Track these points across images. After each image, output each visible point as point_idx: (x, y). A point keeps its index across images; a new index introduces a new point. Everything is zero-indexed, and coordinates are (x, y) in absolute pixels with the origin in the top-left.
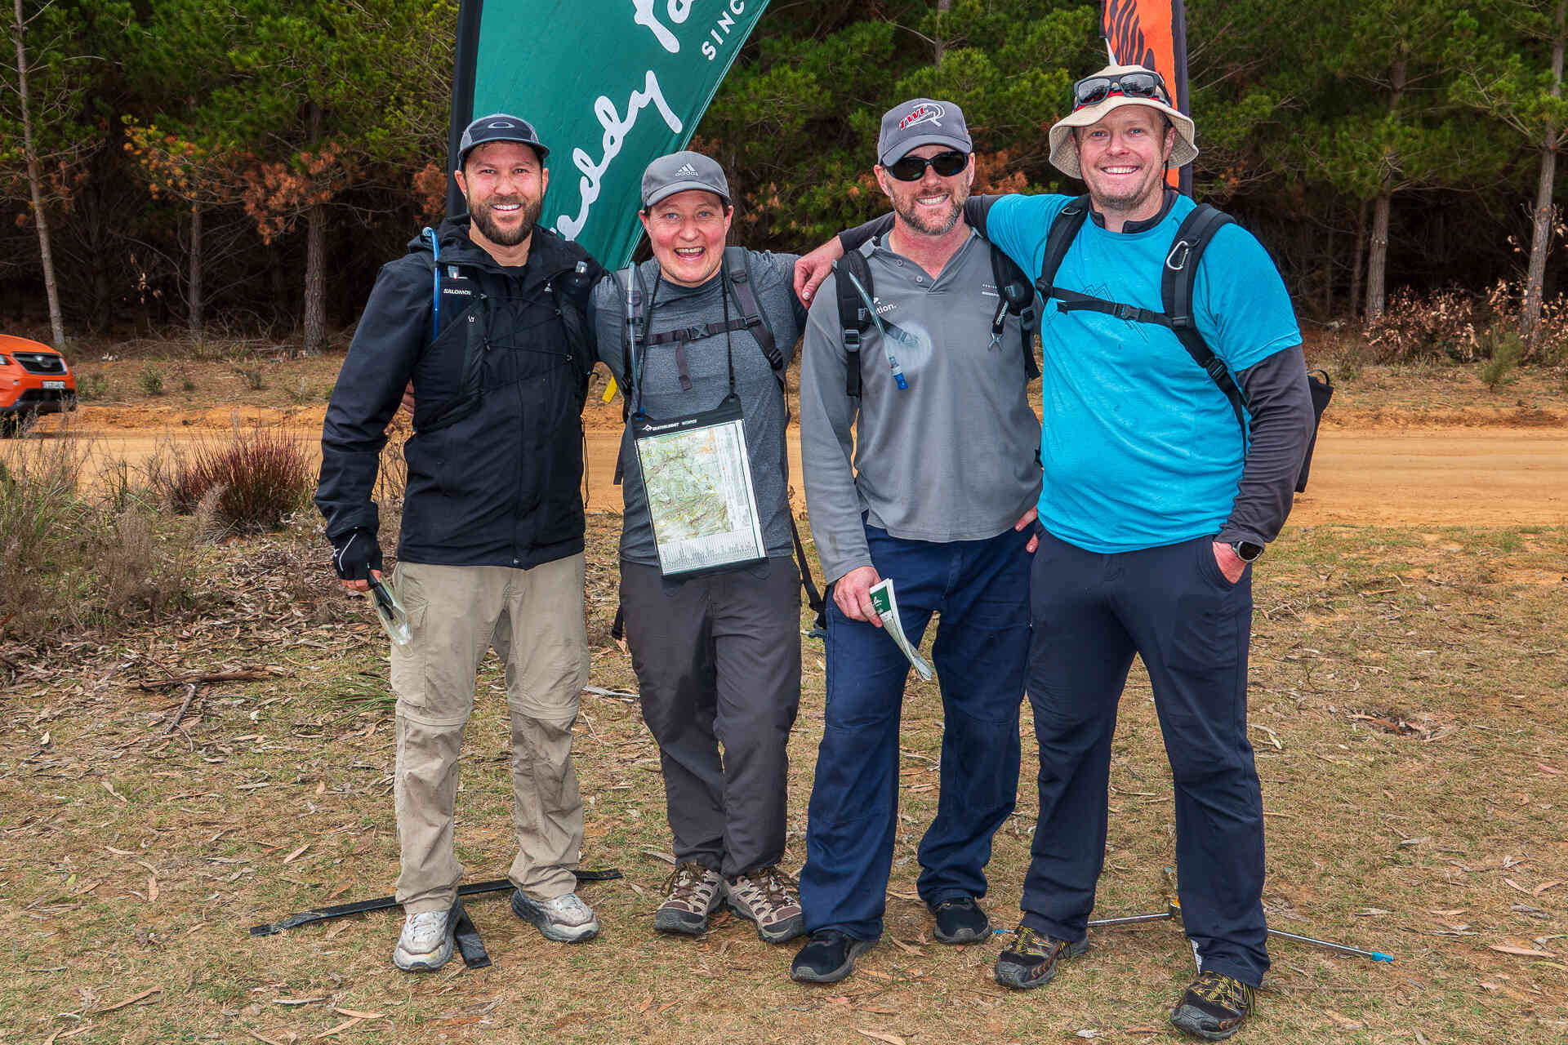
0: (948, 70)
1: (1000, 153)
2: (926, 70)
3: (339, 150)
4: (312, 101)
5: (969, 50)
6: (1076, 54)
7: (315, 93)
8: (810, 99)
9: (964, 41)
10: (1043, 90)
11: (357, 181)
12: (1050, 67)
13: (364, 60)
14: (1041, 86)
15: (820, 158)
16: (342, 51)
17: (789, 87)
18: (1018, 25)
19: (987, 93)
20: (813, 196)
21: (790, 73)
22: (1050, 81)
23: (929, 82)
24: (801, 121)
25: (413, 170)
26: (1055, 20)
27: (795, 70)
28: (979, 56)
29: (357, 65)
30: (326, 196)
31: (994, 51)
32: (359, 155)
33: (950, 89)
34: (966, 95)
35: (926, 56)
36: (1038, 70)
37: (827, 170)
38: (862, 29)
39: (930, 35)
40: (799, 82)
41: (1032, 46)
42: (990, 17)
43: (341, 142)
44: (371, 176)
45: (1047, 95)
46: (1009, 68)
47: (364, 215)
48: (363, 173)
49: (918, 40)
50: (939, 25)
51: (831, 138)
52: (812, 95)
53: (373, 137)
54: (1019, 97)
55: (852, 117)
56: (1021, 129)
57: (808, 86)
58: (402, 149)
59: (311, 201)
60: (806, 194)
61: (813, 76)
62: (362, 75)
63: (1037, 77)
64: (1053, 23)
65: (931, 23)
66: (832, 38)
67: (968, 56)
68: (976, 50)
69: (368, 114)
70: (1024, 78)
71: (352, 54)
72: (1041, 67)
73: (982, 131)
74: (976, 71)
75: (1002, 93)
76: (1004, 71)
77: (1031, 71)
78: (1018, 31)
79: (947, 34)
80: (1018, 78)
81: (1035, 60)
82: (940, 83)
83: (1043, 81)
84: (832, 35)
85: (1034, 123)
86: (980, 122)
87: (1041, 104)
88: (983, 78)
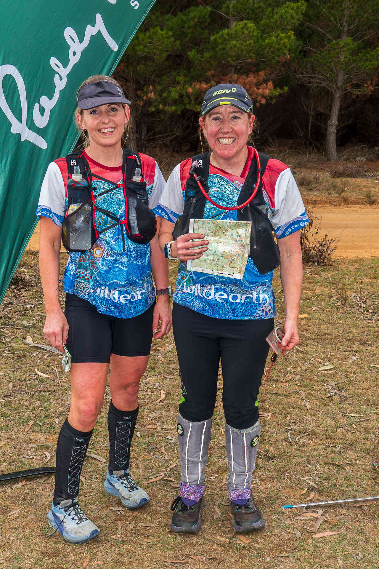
0: (236, 31)
1: (261, 73)
2: (226, 31)
5: (246, 22)
6: (297, 24)
8: (169, 45)
9: (243, 17)
10: (282, 42)
12: (284, 30)
14: (281, 39)
15: (174, 74)
17: (159, 38)
18: (270, 9)
19: (254, 43)
20: (170, 92)
21: (160, 32)
22: (285, 37)
23: (227, 37)
24: (165, 55)
26: (287, 7)
28: (251, 24)
31: (258, 22)
33: (237, 41)
34: (245, 44)
35: (225, 24)
36: (279, 32)
37: (177, 79)
38: (194, 11)
39: (227, 13)
40: (164, 36)
41: (276, 21)
42: (256, 5)
45: (284, 44)
46: (265, 31)
49: (221, 17)
50: (231, 9)
51: (179, 64)
52: (170, 43)
54: (270, 45)
55: (189, 53)
56: (270, 61)
57: (168, 38)
60: (167, 91)
61: (170, 33)
63: (278, 35)
64: (286, 9)
65: (228, 7)
67: (246, 24)
68: (250, 21)
70: (273, 36)
72: (281, 30)
73: (252, 62)
74: (250, 32)
75: (262, 43)
76: (263, 32)
77: (276, 32)
78: (270, 12)
79: (235, 13)
80: (270, 36)
81: (278, 27)
82: (232, 37)
83: (281, 37)
84: (179, 13)
85: (277, 58)
86: (251, 57)
87: (281, 49)
88: (253, 35)
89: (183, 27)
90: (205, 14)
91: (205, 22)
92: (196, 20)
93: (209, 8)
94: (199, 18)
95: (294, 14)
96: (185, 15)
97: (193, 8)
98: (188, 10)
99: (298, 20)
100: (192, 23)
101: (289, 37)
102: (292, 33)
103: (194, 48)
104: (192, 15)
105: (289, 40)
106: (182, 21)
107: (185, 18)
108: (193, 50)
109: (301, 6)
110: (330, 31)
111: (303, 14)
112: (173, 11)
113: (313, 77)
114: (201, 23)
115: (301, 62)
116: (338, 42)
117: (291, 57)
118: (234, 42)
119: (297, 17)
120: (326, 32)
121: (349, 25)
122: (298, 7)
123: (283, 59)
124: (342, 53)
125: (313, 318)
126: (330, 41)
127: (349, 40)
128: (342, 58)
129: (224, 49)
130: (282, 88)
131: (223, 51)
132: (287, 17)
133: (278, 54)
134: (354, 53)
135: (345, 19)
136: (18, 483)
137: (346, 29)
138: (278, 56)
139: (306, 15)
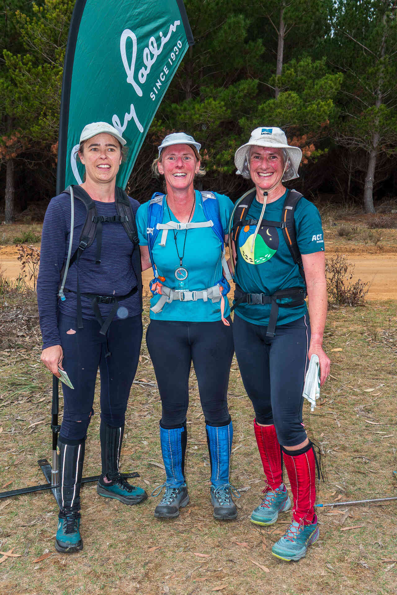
0: (281, 101)
1: (303, 136)
2: (272, 101)
3: (19, 136)
4: (7, 114)
5: (290, 92)
6: (336, 94)
7: (9, 111)
8: (222, 113)
9: (287, 88)
10: (322, 109)
11: (27, 149)
12: (324, 99)
13: (30, 97)
14: (321, 107)
15: (226, 138)
16: (21, 93)
17: (213, 108)
18: (310, 81)
19: (298, 110)
20: (223, 155)
21: (213, 102)
22: (325, 105)
23: (273, 106)
24: (218, 123)
25: (51, 144)
26: (327, 79)
27: (215, 100)
28: (294, 94)
29: (27, 99)
30: (13, 155)
31: (300, 92)
32: (28, 137)
33: (282, 109)
34: (289, 111)
35: (271, 94)
36: (320, 100)
37: (229, 144)
38: (243, 83)
39: (273, 85)
40: (217, 106)
41: (317, 90)
42: (299, 78)
43: (20, 132)
44: (33, 147)
45: (324, 111)
46: (306, 100)
47: (30, 164)
48: (30, 145)
49: (268, 88)
50: (277, 81)
51: (230, 130)
52: (222, 112)
53: (34, 130)
54: (311, 112)
55: (239, 121)
56: (312, 126)
57: (221, 107)
58: (46, 135)
59: (8, 157)
60: (220, 154)
61: (223, 103)
62: (29, 103)
63: (319, 103)
64: (326, 81)
65: (274, 80)
66: (231, 87)
67: (290, 95)
68: (293, 92)
69: (32, 120)
70: (314, 104)
71: (24, 94)
72: (321, 99)
73: (296, 127)
74: (293, 101)
75: (304, 110)
76: (305, 101)
77: (316, 101)
78: (311, 84)
79: (280, 85)
80: (311, 104)
81: (319, 96)
82: (277, 106)
83: (322, 105)
84: (231, 86)
85: (318, 123)
86: (295, 123)
87: (321, 115)
88: (296, 104)
89: (234, 98)
90: (254, 86)
91: (253, 93)
92: (245, 91)
93: (257, 81)
94: (248, 90)
95: (332, 84)
96: (236, 87)
97: (242, 81)
98: (238, 83)
99: (336, 89)
100: (241, 94)
101: (329, 105)
102: (331, 101)
103: (244, 116)
104: (241, 87)
105: (328, 108)
106: (233, 93)
107: (235, 90)
108: (243, 118)
109: (339, 77)
110: (366, 99)
111: (341, 84)
112: (226, 84)
113: (351, 139)
114: (250, 94)
115: (340, 126)
116: (373, 109)
117: (330, 122)
118: (279, 110)
119: (335, 87)
120: (363, 100)
121: (383, 93)
122: (336, 79)
123: (323, 124)
124: (377, 118)
125: (346, 351)
126: (366, 107)
127: (383, 106)
128: (377, 123)
129: (270, 116)
130: (323, 150)
131: (270, 118)
132: (326, 87)
133: (319, 120)
134: (387, 117)
135: (379, 87)
137: (380, 96)
138: (319, 122)
139: (343, 85)
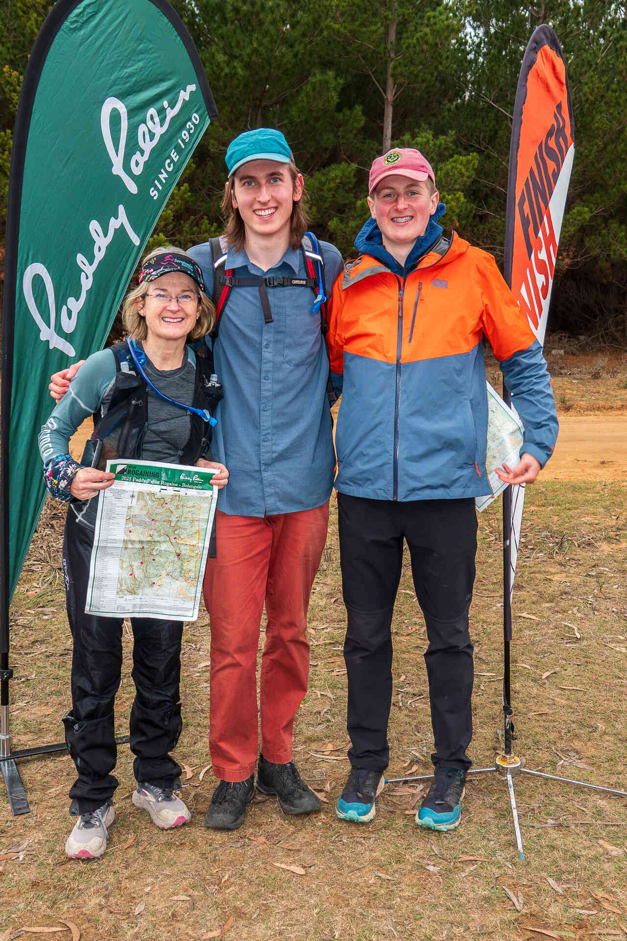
26: (455, 162)
38: (335, 169)
64: (453, 164)
66: (318, 174)
89: (322, 190)
90: (349, 173)
91: (350, 183)
92: (338, 181)
93: (354, 166)
94: (341, 178)
95: (463, 170)
96: (324, 175)
97: (333, 166)
98: (327, 169)
99: (468, 177)
100: (333, 185)
101: (458, 199)
102: (462, 194)
103: (337, 216)
104: (332, 175)
105: (457, 203)
106: (320, 183)
107: (323, 179)
108: (335, 219)
109: (472, 160)
111: (476, 169)
112: (311, 171)
114: (344, 185)
119: (466, 174)
122: (468, 162)
132: (454, 174)
136: (64, 755)
139: (480, 170)
